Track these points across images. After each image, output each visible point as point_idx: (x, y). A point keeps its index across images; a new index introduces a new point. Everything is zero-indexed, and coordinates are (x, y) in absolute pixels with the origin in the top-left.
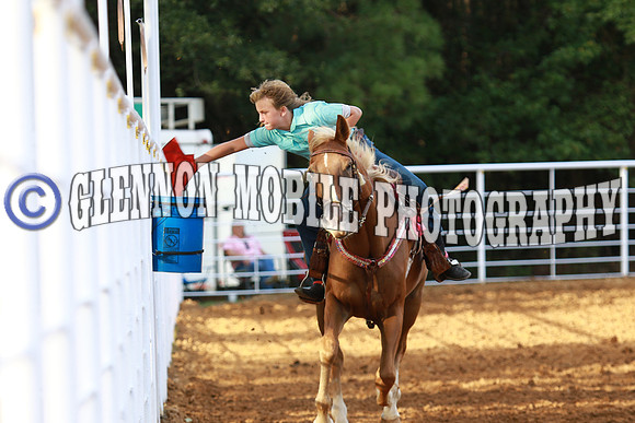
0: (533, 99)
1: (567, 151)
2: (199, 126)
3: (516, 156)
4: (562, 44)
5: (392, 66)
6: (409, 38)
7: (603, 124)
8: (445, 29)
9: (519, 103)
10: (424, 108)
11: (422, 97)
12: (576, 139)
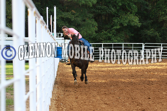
0: (110, 34)
1: (115, 41)
2: (62, 37)
3: (108, 42)
4: (115, 26)
5: (90, 29)
6: (93, 25)
7: (120, 38)
8: (98, 23)
9: (108, 34)
10: (95, 35)
11: (94, 33)
12: (116, 40)
